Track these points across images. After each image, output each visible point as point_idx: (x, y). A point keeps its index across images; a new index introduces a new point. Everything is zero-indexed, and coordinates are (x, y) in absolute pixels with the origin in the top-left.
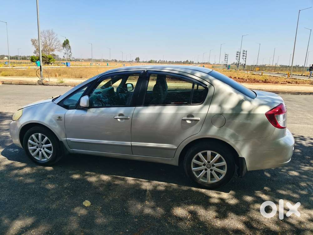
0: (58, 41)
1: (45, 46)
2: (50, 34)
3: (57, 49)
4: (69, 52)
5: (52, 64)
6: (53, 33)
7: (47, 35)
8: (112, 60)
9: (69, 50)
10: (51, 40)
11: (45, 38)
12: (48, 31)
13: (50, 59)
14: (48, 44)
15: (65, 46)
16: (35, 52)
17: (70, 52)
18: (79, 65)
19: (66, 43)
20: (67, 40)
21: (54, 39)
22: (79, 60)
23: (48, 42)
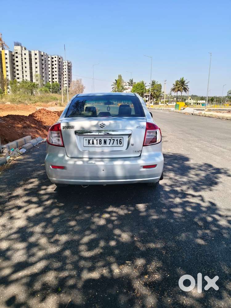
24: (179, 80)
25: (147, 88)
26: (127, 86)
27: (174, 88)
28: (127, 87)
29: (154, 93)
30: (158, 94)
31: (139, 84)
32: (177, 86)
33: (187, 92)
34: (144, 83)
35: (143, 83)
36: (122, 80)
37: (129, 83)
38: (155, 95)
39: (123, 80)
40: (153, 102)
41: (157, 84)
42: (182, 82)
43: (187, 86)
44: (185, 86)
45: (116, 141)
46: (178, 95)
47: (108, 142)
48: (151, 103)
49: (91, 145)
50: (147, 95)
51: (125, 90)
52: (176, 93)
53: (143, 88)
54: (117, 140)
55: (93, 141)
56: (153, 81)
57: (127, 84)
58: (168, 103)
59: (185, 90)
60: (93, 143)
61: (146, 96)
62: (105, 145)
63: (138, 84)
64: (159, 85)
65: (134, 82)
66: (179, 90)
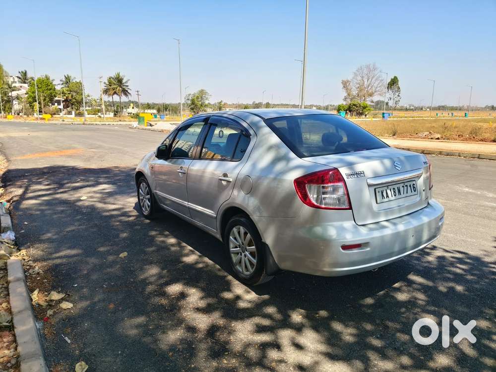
0: (382, 80)
1: (360, 89)
2: (371, 70)
3: (379, 93)
4: (396, 96)
5: (367, 116)
6: (375, 69)
7: (365, 71)
8: (487, 107)
9: (397, 94)
10: (370, 80)
11: (363, 77)
12: (368, 67)
13: (364, 108)
14: (366, 86)
15: (391, 88)
16: (345, 99)
17: (398, 96)
18: (410, 117)
19: (394, 83)
20: (396, 78)
21: (376, 77)
22: (422, 109)
23: (366, 83)
24: (113, 77)
25: (58, 88)
26: (16, 82)
27: (107, 89)
28: (17, 85)
29: (72, 96)
30: (78, 98)
31: (41, 81)
32: (110, 86)
33: (129, 96)
34: (51, 79)
35: (48, 78)
36: (4, 73)
37: (20, 78)
38: (74, 100)
39: (6, 72)
40: (73, 113)
41: (74, 81)
42: (119, 81)
43: (127, 86)
44: (124, 87)
45: (409, 188)
46: (114, 100)
47: (402, 189)
48: (70, 113)
49: (386, 200)
50: (59, 100)
51: (16, 90)
52: (111, 97)
53: (50, 87)
54: (410, 186)
55: (387, 193)
56: (67, 76)
57: (16, 79)
58: (99, 114)
59: (125, 92)
60: (387, 196)
61: (59, 102)
62: (400, 196)
63: (39, 80)
64: (77, 83)
65: (29, 75)
66: (115, 93)
